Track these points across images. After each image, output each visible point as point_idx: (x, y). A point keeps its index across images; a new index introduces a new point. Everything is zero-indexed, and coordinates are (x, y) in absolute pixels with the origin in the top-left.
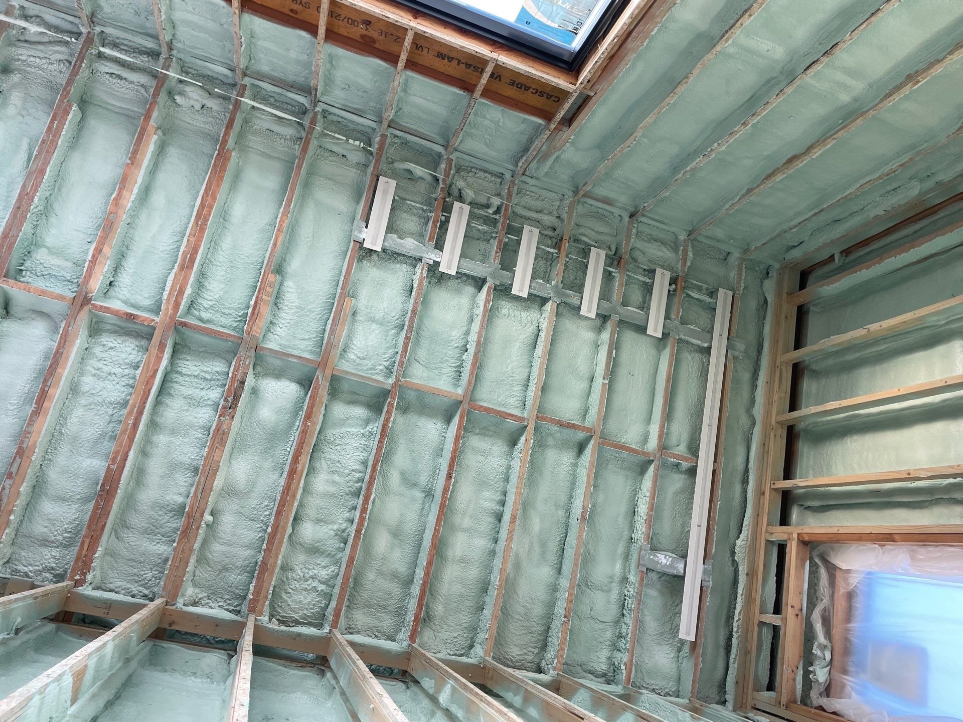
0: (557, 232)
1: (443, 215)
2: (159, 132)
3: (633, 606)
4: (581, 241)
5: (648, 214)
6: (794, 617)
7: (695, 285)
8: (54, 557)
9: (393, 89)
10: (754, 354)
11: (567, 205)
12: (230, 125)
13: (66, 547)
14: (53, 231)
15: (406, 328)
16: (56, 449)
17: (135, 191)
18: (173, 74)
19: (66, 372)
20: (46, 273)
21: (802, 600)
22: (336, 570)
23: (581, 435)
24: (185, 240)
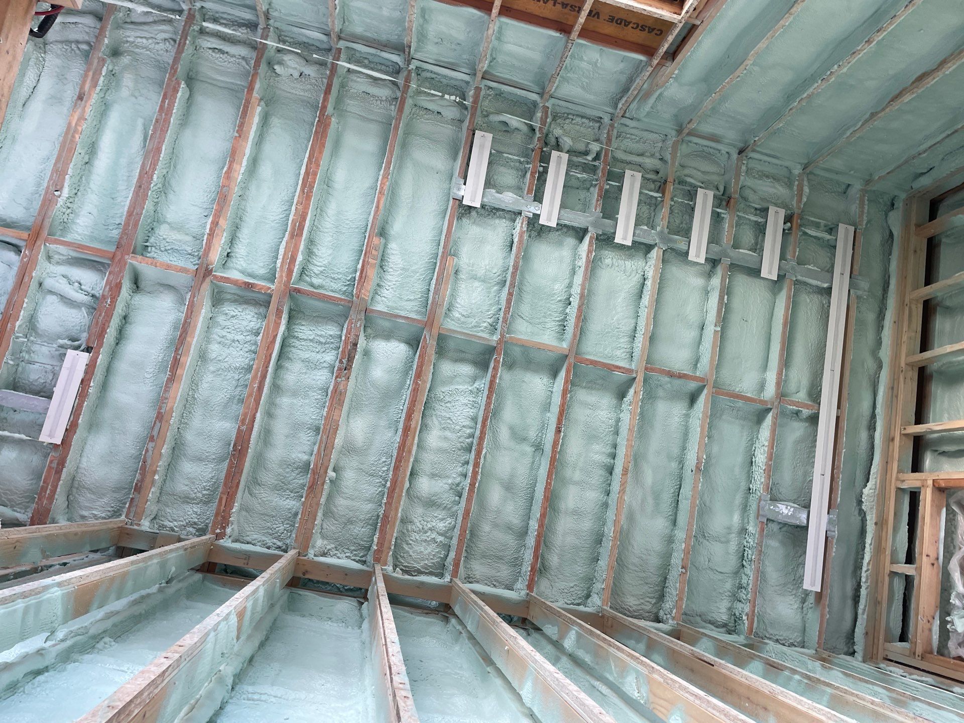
0: (660, 175)
1: (541, 166)
2: (262, 103)
3: (753, 557)
4: (686, 182)
5: (758, 149)
6: (929, 567)
7: (812, 221)
8: (196, 513)
9: (488, 37)
10: (879, 293)
11: (670, 145)
12: (328, 91)
13: (206, 503)
14: (172, 207)
15: (508, 283)
16: (190, 412)
17: (245, 163)
18: (271, 43)
19: (195, 340)
20: (169, 248)
21: (938, 549)
22: (453, 523)
23: (693, 385)
24: (293, 208)
